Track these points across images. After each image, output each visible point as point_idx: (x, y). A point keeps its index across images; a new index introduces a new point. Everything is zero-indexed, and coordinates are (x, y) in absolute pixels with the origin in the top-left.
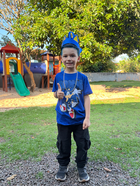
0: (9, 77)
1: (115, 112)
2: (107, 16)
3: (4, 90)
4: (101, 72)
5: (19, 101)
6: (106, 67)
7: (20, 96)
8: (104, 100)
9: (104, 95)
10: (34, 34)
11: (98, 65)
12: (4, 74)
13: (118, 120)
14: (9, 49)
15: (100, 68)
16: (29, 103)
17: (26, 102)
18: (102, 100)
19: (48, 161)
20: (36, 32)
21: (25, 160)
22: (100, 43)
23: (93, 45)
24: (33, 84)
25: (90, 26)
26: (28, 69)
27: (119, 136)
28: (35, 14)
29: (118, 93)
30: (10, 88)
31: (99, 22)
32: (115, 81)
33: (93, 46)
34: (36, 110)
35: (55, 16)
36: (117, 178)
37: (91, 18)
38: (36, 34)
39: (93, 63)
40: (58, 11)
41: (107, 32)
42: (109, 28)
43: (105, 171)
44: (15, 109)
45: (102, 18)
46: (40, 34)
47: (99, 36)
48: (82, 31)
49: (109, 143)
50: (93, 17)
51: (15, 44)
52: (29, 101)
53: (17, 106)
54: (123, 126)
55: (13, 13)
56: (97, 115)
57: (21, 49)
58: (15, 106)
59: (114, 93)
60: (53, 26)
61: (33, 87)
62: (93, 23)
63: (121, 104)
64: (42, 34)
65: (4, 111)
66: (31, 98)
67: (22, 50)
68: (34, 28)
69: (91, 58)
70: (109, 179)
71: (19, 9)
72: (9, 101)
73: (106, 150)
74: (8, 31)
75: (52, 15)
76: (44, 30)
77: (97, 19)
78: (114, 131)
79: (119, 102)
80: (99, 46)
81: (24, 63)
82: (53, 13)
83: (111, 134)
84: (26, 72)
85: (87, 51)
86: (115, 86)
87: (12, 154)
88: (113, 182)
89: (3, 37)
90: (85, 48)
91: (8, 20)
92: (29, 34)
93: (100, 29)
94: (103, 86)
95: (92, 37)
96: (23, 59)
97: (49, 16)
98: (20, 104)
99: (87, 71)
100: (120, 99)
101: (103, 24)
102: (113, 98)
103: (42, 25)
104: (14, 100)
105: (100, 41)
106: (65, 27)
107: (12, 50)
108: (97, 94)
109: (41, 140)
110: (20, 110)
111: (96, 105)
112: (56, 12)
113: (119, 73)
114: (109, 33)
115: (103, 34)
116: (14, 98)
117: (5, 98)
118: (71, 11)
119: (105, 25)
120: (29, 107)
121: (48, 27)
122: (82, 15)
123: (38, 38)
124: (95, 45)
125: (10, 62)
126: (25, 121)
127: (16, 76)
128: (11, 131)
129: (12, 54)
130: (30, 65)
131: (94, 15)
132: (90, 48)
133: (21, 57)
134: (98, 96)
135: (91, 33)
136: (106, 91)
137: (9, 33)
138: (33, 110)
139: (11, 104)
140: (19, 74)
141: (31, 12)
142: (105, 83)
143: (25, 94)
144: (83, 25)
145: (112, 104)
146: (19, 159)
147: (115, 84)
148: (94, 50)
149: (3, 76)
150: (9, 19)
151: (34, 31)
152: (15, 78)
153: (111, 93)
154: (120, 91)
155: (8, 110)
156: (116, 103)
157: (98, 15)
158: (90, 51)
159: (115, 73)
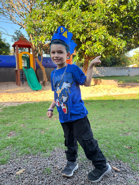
0: (22, 71)
1: (127, 108)
2: (121, 8)
3: (17, 84)
4: (114, 66)
5: (31, 95)
6: (119, 61)
7: (32, 91)
8: (115, 96)
9: (116, 90)
10: (45, 28)
11: (111, 59)
12: (17, 69)
13: (130, 116)
14: (21, 44)
15: (112, 62)
16: (40, 98)
17: (37, 96)
18: (114, 96)
19: (56, 157)
20: (47, 26)
21: (34, 154)
22: (113, 36)
23: (106, 38)
24: (45, 78)
25: (103, 18)
26: (40, 64)
27: (130, 134)
28: (47, 8)
29: (131, 88)
30: (23, 82)
31: (112, 14)
32: (127, 75)
33: (106, 40)
34: (47, 104)
35: (67, 9)
36: (126, 178)
37: (104, 10)
38: (48, 28)
39: (105, 57)
40: (70, 4)
41: (121, 25)
42: (123, 21)
43: (113, 170)
44: (27, 104)
45: (116, 10)
46: (52, 28)
47: (112, 29)
48: (94, 24)
49: (118, 141)
50: (106, 9)
51: (28, 38)
52: (41, 96)
53: (29, 100)
54: (135, 123)
55: (25, 7)
56: (107, 111)
57: (33, 44)
58: (27, 100)
59: (127, 89)
60: (64, 20)
61: (44, 81)
62: (106, 15)
63: (134, 100)
64: (54, 28)
65: (16, 105)
66: (43, 92)
67: (35, 44)
68: (46, 22)
69: (103, 53)
70: (117, 178)
71: (31, 3)
72: (21, 95)
73: (115, 148)
74: (20, 25)
75: (65, 8)
76: (56, 23)
77: (111, 11)
78: (124, 129)
79: (132, 98)
80: (112, 40)
81: (36, 58)
82: (65, 6)
83: (121, 131)
84: (38, 67)
85: (100, 45)
86: (128, 81)
87: (22, 148)
88: (122, 182)
89: (16, 31)
90: (98, 42)
91: (21, 15)
92: (41, 28)
93: (113, 21)
94: (116, 81)
95: (105, 31)
96: (35, 54)
97: (61, 9)
98: (32, 98)
99: (99, 65)
100: (132, 94)
101: (116, 17)
102: (125, 94)
103: (54, 18)
104: (26, 94)
105: (113, 34)
106: (77, 21)
107: (25, 44)
108: (108, 89)
109: (50, 135)
110: (31, 104)
111: (108, 100)
112: (68, 5)
113: (133, 68)
114: (123, 25)
115: (117, 27)
116: (26, 92)
117: (18, 92)
118: (84, 3)
119: (118, 17)
120: (41, 102)
121: (60, 20)
122: (95, 7)
123: (50, 32)
124: (108, 39)
125: (22, 57)
126: (36, 116)
127: (29, 70)
128: (22, 125)
129: (24, 48)
130: (42, 59)
131: (108, 7)
132: (102, 42)
133: (34, 51)
134: (110, 91)
135: (104, 26)
136: (119, 87)
137: (21, 28)
138: (44, 105)
139: (24, 98)
140: (32, 68)
141: (43, 5)
142: (117, 77)
143: (37, 88)
144: (96, 17)
145: (124, 100)
146: (28, 154)
147: (128, 79)
148: (106, 44)
149: (16, 71)
150: (21, 13)
151: (46, 25)
152: (28, 72)
153: (123, 88)
154: (133, 86)
155: (20, 104)
156: (128, 98)
157: (112, 7)
158: (102, 44)
159: (128, 68)
